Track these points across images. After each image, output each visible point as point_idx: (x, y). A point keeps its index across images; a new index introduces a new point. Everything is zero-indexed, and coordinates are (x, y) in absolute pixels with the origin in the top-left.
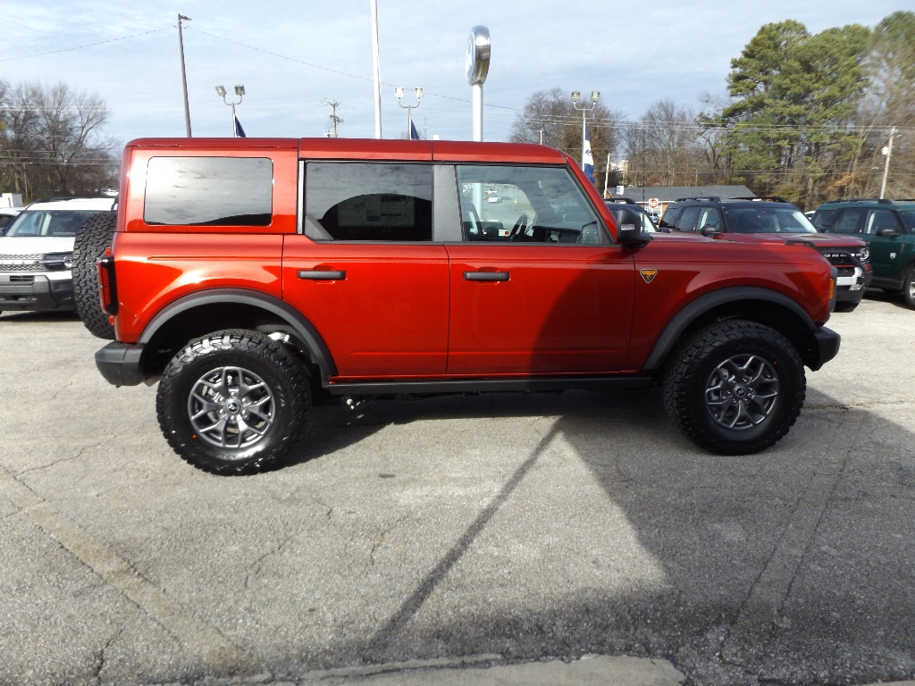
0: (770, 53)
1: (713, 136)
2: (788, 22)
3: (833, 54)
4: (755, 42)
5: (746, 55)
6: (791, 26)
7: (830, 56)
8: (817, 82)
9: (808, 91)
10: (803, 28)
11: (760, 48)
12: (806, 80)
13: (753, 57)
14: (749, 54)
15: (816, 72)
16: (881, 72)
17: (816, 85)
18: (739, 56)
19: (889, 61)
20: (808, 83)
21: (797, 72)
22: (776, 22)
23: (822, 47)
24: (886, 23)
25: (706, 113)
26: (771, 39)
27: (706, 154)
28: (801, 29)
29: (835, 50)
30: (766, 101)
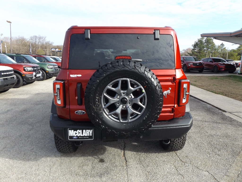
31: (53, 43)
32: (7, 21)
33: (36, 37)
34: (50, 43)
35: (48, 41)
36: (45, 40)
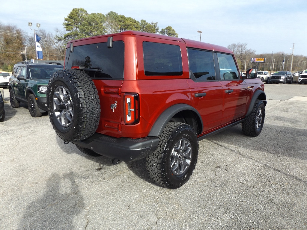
0: (77, 17)
1: (61, 43)
2: (81, 9)
3: (97, 21)
4: (72, 13)
5: (69, 17)
6: (82, 10)
7: (96, 22)
8: (93, 29)
9: (91, 32)
10: (86, 11)
11: (74, 16)
12: (90, 28)
13: (72, 18)
14: (70, 17)
15: (93, 26)
16: (109, 28)
17: (93, 30)
18: (66, 17)
19: (111, 26)
20: (91, 29)
21: (87, 25)
22: (78, 8)
23: (94, 19)
24: (109, 14)
25: (58, 35)
26: (77, 13)
27: (59, 49)
28: (86, 12)
29: (97, 20)
30: (78, 33)
31: (255, 51)
32: (198, 31)
33: (235, 45)
34: (252, 51)
35: (249, 49)
36: (245, 48)
